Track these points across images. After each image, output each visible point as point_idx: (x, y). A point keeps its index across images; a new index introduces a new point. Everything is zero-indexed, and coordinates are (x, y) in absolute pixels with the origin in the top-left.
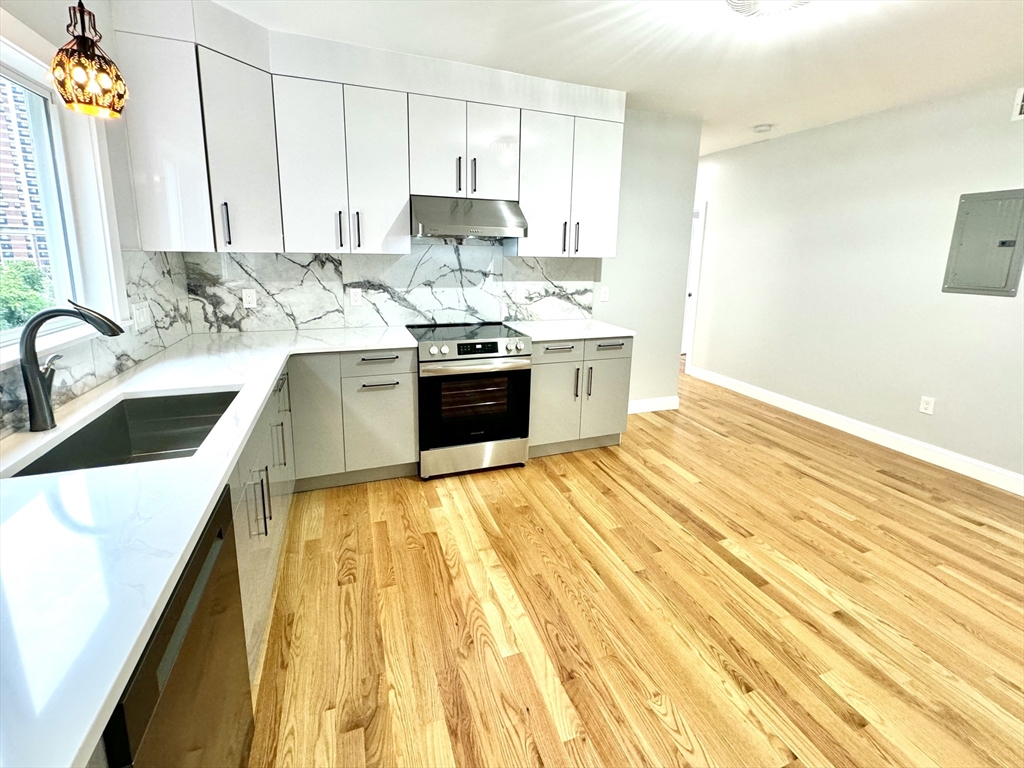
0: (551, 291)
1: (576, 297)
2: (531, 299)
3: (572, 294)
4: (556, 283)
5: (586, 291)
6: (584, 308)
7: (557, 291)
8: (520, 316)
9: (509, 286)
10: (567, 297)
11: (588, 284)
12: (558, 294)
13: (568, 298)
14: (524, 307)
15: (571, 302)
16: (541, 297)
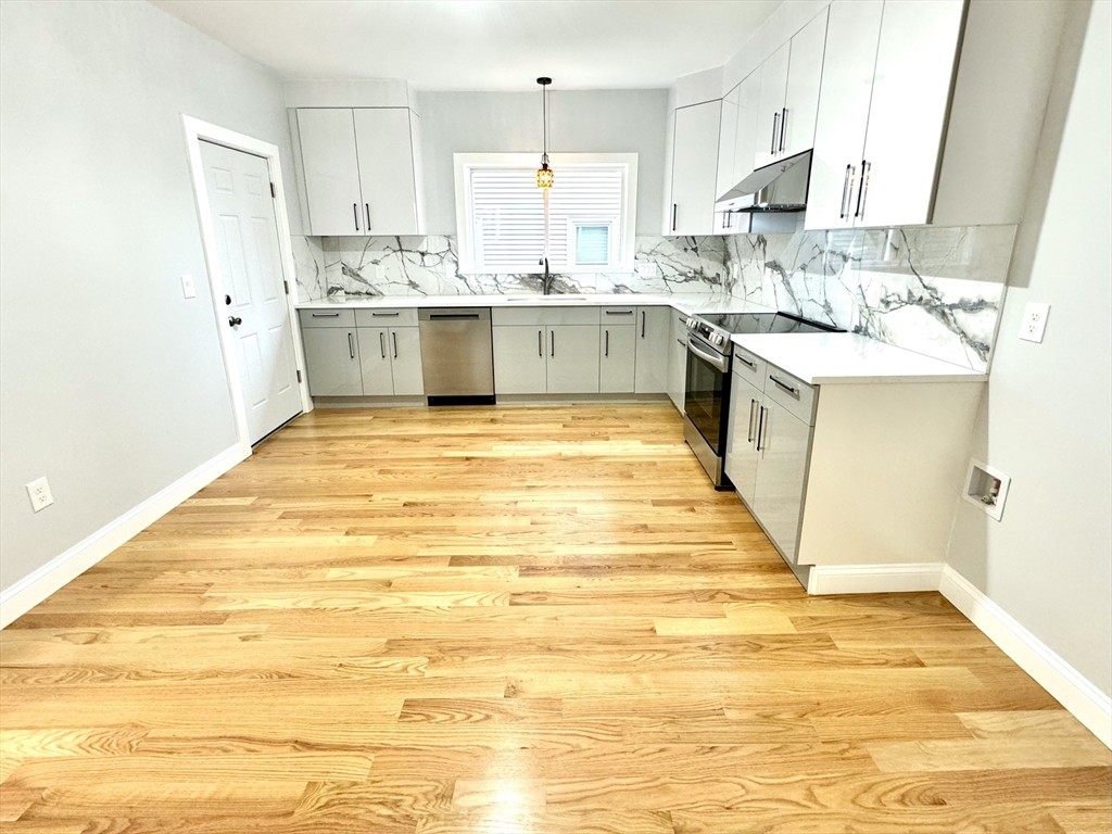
0: (917, 296)
1: (960, 315)
2: (887, 303)
3: (952, 307)
4: (927, 280)
5: (981, 304)
6: (973, 344)
7: (926, 295)
8: (871, 330)
9: (867, 277)
10: (942, 312)
11: (991, 291)
12: (928, 303)
13: (943, 314)
14: (877, 315)
15: (948, 323)
16: (902, 303)
